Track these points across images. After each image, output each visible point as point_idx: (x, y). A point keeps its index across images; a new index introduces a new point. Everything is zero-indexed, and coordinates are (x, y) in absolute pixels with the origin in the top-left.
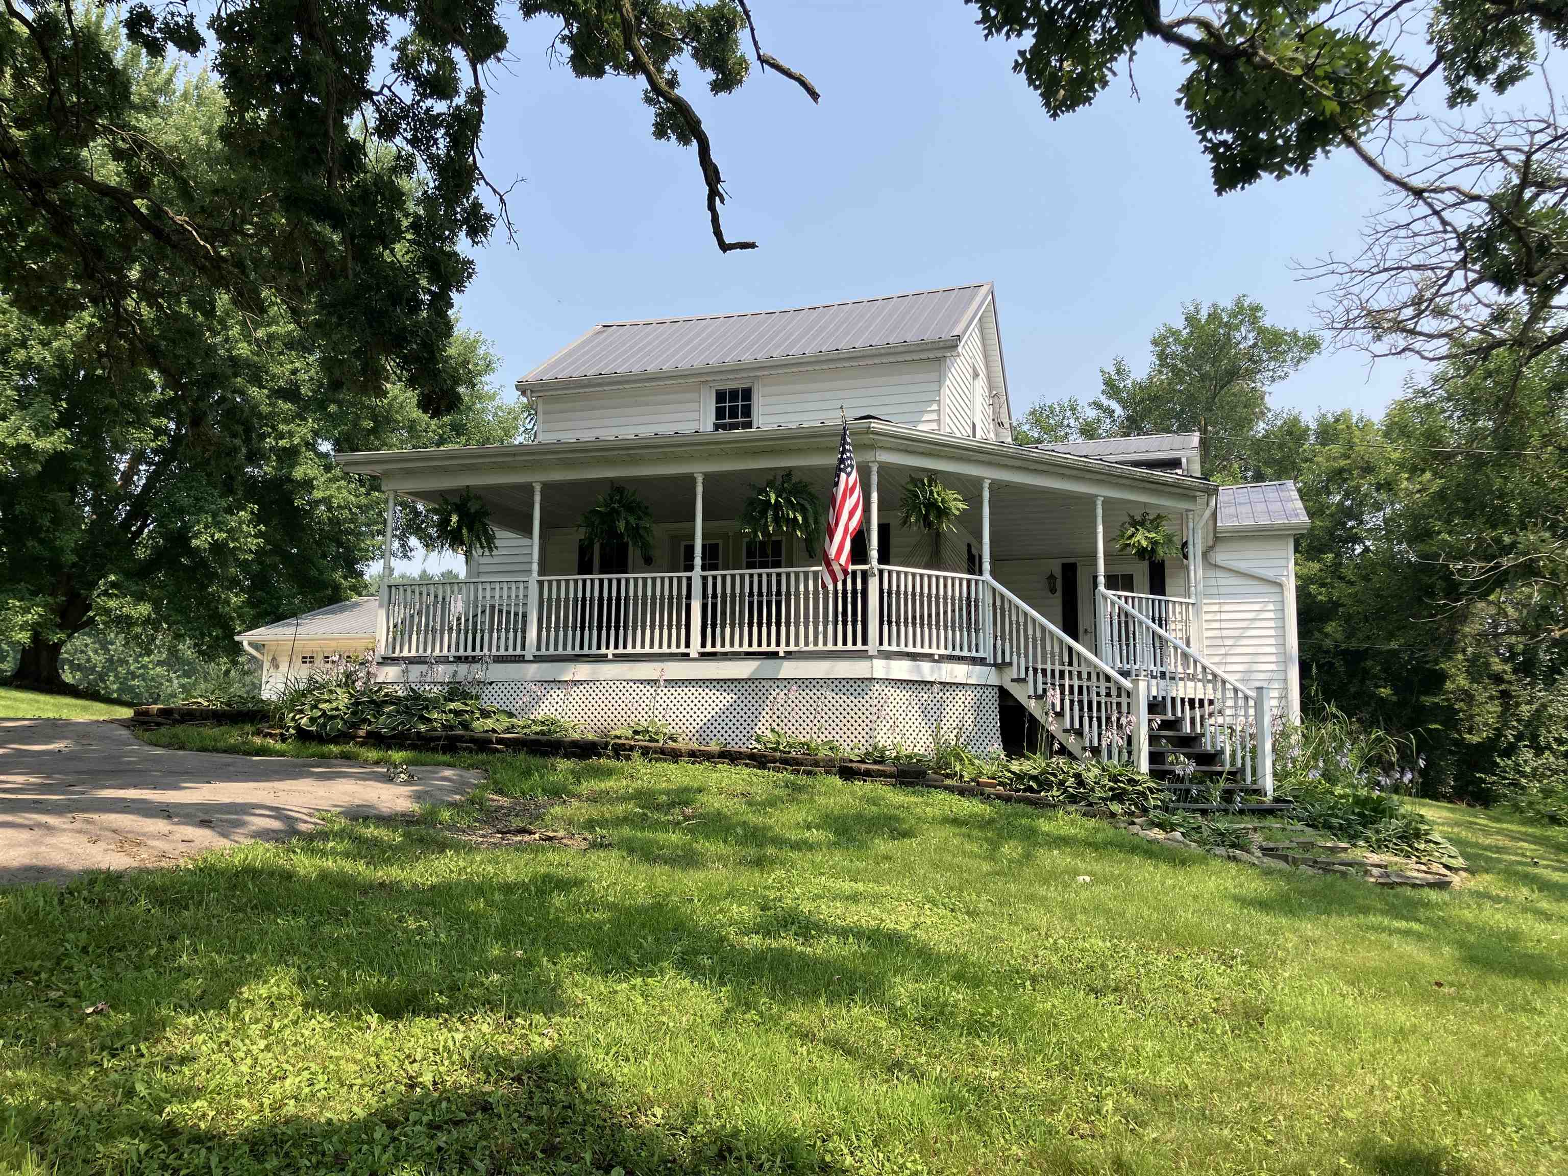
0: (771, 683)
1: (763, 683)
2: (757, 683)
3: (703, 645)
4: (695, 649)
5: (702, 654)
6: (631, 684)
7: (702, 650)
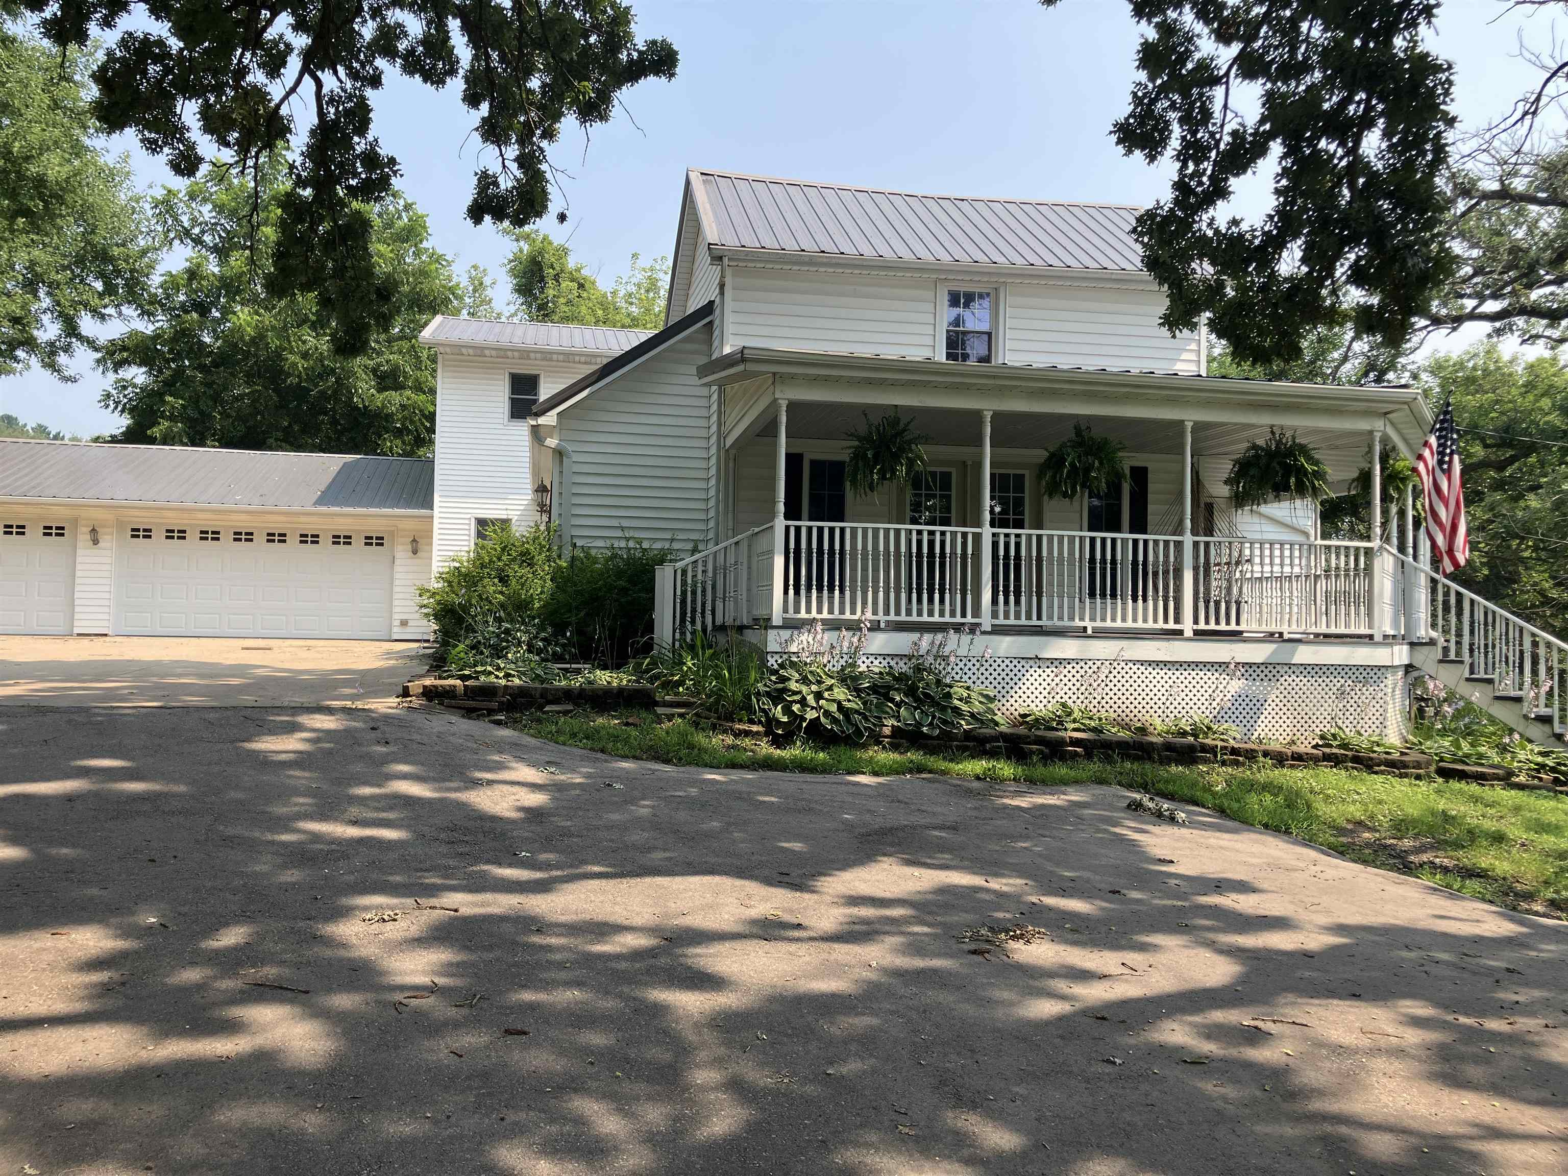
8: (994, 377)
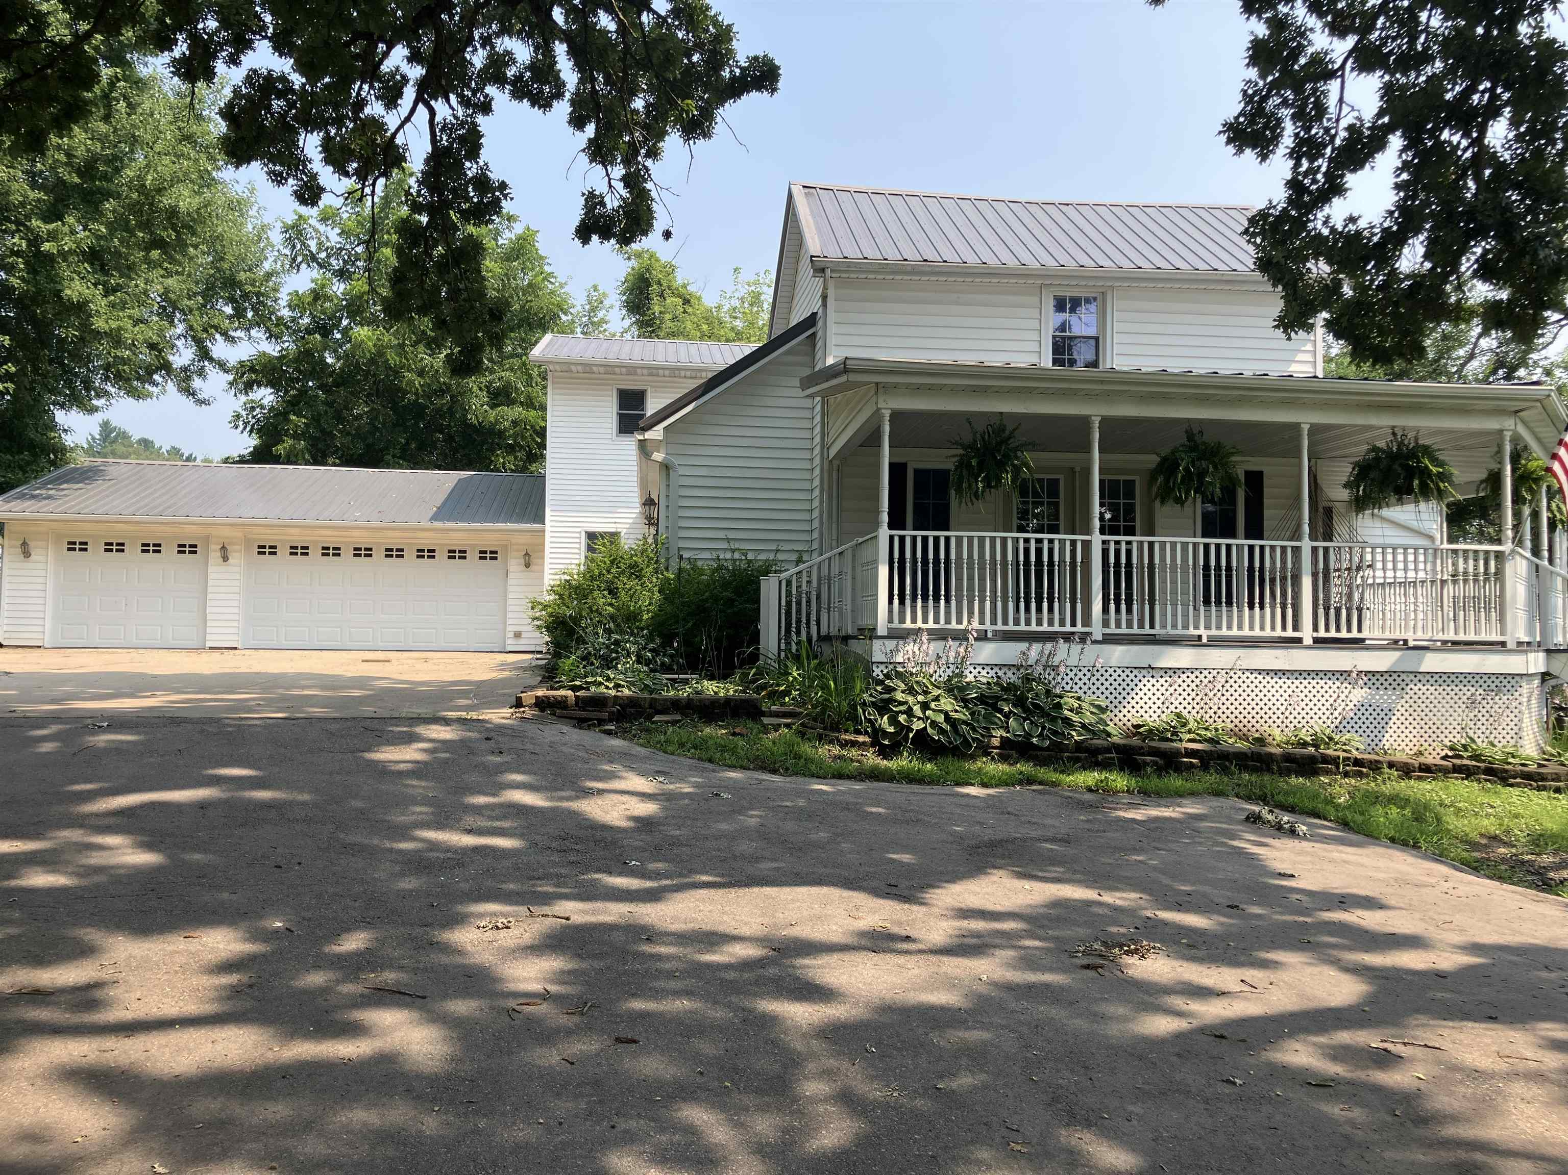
0: (1412, 676)
1: (1403, 676)
2: (1395, 676)
3: (1316, 629)
4: (1307, 635)
5: (1316, 641)
6: (1248, 674)
7: (1315, 635)
8: (1102, 382)
